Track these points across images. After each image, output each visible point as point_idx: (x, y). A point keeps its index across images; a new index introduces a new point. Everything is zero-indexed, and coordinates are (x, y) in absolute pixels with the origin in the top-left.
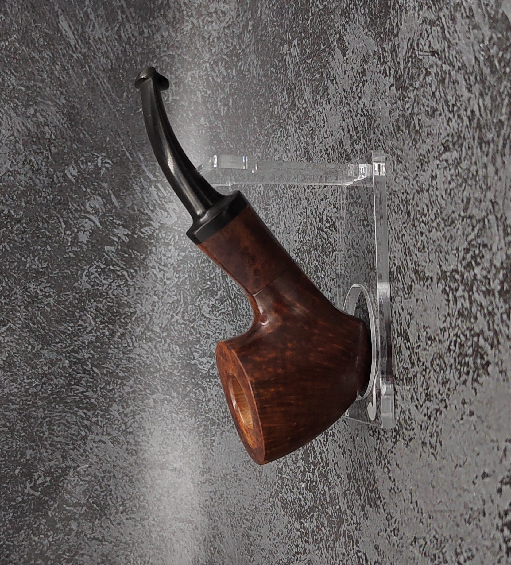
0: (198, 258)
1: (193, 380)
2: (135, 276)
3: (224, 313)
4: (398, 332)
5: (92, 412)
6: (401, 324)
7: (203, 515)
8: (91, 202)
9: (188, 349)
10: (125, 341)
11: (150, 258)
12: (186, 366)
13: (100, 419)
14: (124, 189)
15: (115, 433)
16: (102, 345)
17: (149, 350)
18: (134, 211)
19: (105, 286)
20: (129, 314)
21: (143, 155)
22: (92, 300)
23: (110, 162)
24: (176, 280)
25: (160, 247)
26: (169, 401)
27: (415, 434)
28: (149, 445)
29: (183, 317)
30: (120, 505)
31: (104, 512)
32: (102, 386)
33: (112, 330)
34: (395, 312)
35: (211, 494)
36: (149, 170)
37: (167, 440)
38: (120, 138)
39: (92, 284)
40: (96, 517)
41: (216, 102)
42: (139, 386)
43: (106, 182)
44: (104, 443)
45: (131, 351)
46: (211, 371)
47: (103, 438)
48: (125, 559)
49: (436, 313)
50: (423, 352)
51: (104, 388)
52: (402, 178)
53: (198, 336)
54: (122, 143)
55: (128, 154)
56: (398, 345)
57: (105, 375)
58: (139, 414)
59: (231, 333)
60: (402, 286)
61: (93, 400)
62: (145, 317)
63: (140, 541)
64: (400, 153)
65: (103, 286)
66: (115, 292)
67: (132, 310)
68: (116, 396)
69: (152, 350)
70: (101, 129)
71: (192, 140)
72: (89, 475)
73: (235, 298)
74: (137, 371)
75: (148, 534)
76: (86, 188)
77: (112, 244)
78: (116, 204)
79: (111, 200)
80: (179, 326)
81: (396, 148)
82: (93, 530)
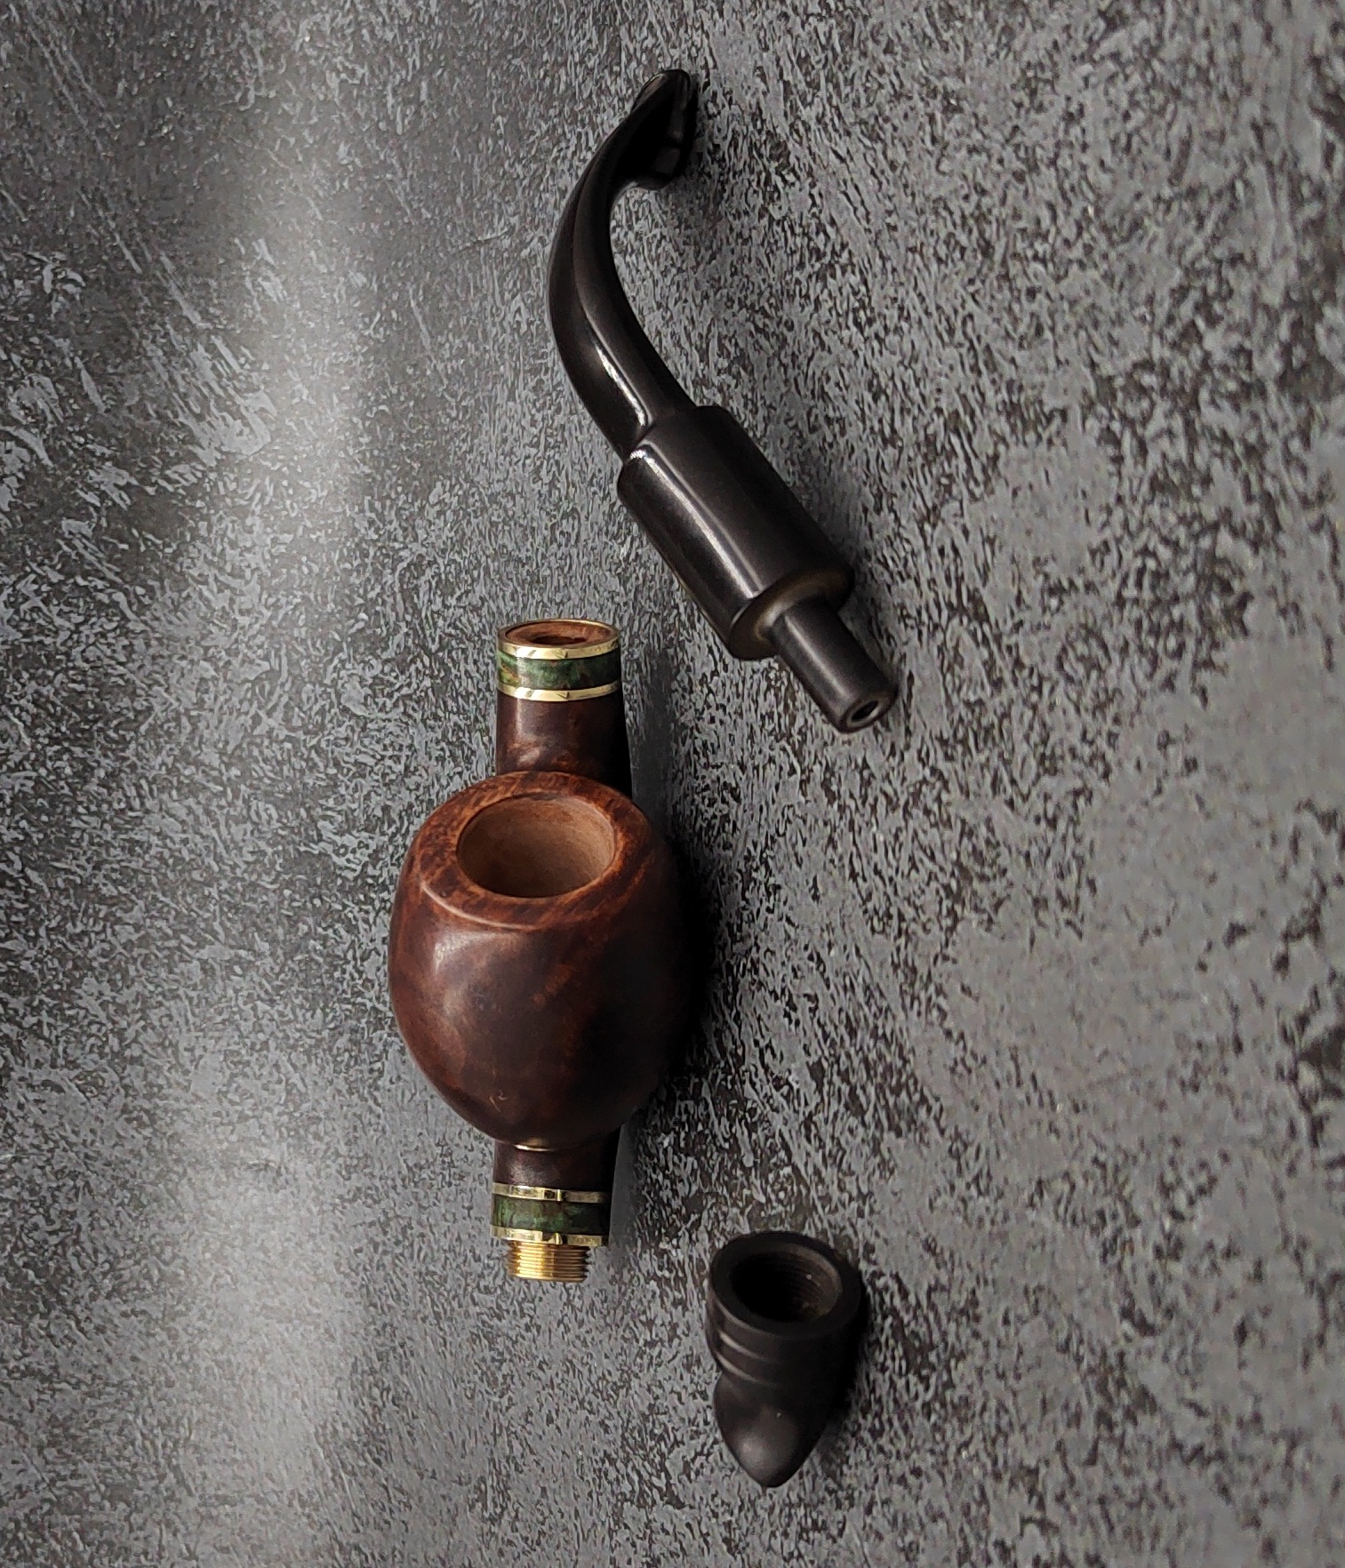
0: (333, 546)
1: (317, 902)
2: (148, 607)
3: (409, 697)
4: (949, 605)
5: (23, 999)
6: (960, 579)
7: (348, 1295)
8: (22, 392)
9: (303, 813)
10: (118, 794)
11: (194, 553)
12: (297, 862)
13: (45, 1018)
14: (118, 354)
15: (89, 1062)
16: (53, 805)
17: (190, 820)
18: (147, 417)
19: (63, 635)
20: (131, 715)
21: (172, 258)
22: (25, 675)
23: (79, 278)
24: (268, 614)
25: (221, 519)
26: (247, 966)
27: (1011, 884)
28: (189, 1097)
29: (287, 720)
30: (105, 1274)
31: (56, 1292)
32: (53, 924)
33: (83, 761)
34: (941, 552)
35: (373, 1232)
36: (190, 301)
37: (240, 1080)
38: (106, 209)
39: (25, 627)
40: (35, 1308)
41: (381, 96)
42: (160, 923)
43: (65, 337)
44: (59, 1089)
45: (137, 821)
46: (370, 870)
47: (55, 1076)
48: (120, 1433)
49: (1077, 509)
50: (1034, 639)
51: (59, 929)
52: (964, 152)
53: (332, 771)
54: (113, 225)
55: (128, 255)
56: (950, 645)
57: (61, 891)
58: (160, 1004)
59: (429, 754)
60: (963, 467)
61: (25, 965)
62: (179, 725)
63: (162, 1378)
64: (952, 83)
65: (56, 633)
66: (91, 653)
67: (140, 704)
68: (92, 953)
69: (197, 818)
70: (53, 184)
71: (315, 210)
72: (13, 1182)
73: (441, 648)
74: (154, 880)
75: (186, 1358)
76: (7, 351)
77: (82, 512)
78: (96, 399)
79: (81, 387)
80: (275, 746)
81: (942, 74)
82: (24, 1346)
